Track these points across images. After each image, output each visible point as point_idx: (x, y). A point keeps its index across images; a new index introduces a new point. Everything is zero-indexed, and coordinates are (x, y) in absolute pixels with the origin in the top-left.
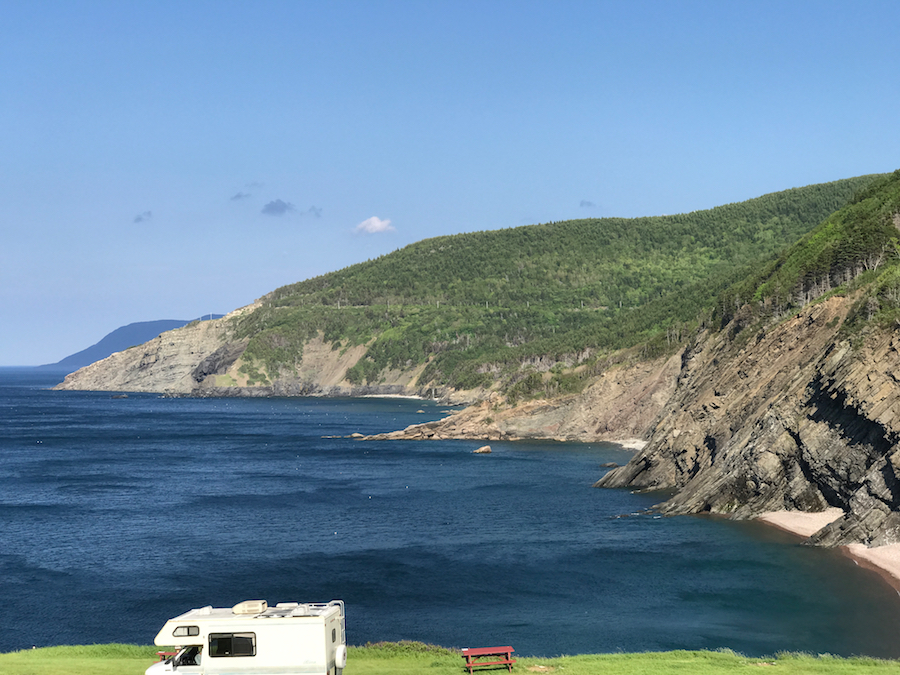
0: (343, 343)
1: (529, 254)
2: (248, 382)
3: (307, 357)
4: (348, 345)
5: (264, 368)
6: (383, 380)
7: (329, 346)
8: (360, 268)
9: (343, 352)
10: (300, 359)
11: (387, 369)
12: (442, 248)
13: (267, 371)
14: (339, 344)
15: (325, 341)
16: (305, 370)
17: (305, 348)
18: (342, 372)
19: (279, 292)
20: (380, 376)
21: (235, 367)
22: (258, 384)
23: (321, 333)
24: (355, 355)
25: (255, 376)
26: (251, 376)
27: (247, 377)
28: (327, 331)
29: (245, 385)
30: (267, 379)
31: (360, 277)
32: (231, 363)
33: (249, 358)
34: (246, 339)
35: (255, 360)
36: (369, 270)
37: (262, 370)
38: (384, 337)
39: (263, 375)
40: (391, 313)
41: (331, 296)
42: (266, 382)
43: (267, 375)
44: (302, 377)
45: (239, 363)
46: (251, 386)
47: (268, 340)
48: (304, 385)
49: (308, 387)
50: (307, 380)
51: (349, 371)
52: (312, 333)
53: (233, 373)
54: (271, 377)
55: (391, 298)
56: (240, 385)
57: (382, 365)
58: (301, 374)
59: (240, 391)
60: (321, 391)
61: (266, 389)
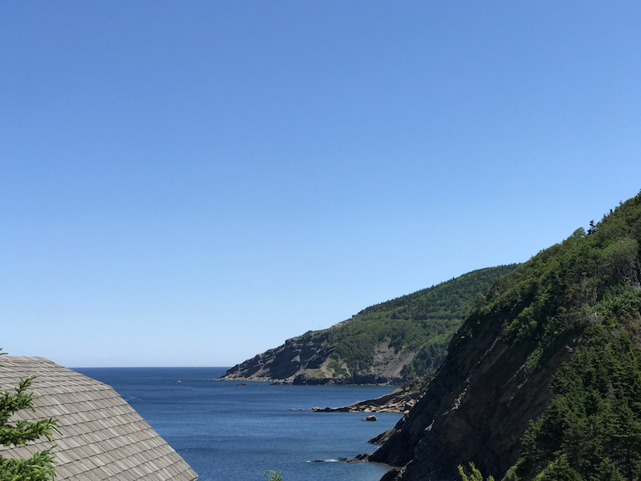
0: (403, 347)
2: (334, 375)
4: (407, 348)
5: (346, 364)
7: (392, 349)
8: (425, 292)
9: (404, 353)
10: (372, 358)
12: (484, 276)
13: (348, 367)
14: (401, 348)
15: (391, 345)
16: (375, 366)
17: (376, 350)
18: (400, 369)
19: (368, 310)
21: (325, 364)
22: (340, 376)
23: (389, 340)
26: (336, 370)
27: (333, 371)
28: (394, 338)
29: (331, 377)
30: (347, 372)
31: (423, 298)
32: (324, 361)
33: (335, 358)
34: (336, 344)
35: (339, 359)
36: (430, 293)
37: (344, 366)
38: (431, 341)
39: (345, 370)
40: (439, 325)
41: (399, 312)
42: (346, 375)
43: (347, 369)
44: (373, 371)
45: (328, 361)
46: (336, 378)
47: (350, 344)
48: (374, 376)
49: (376, 378)
50: (376, 373)
51: (405, 367)
52: (381, 339)
53: (323, 368)
54: (350, 370)
55: (442, 313)
56: (327, 377)
57: (428, 363)
58: (372, 369)
59: (328, 380)
60: (385, 382)
61: (347, 379)
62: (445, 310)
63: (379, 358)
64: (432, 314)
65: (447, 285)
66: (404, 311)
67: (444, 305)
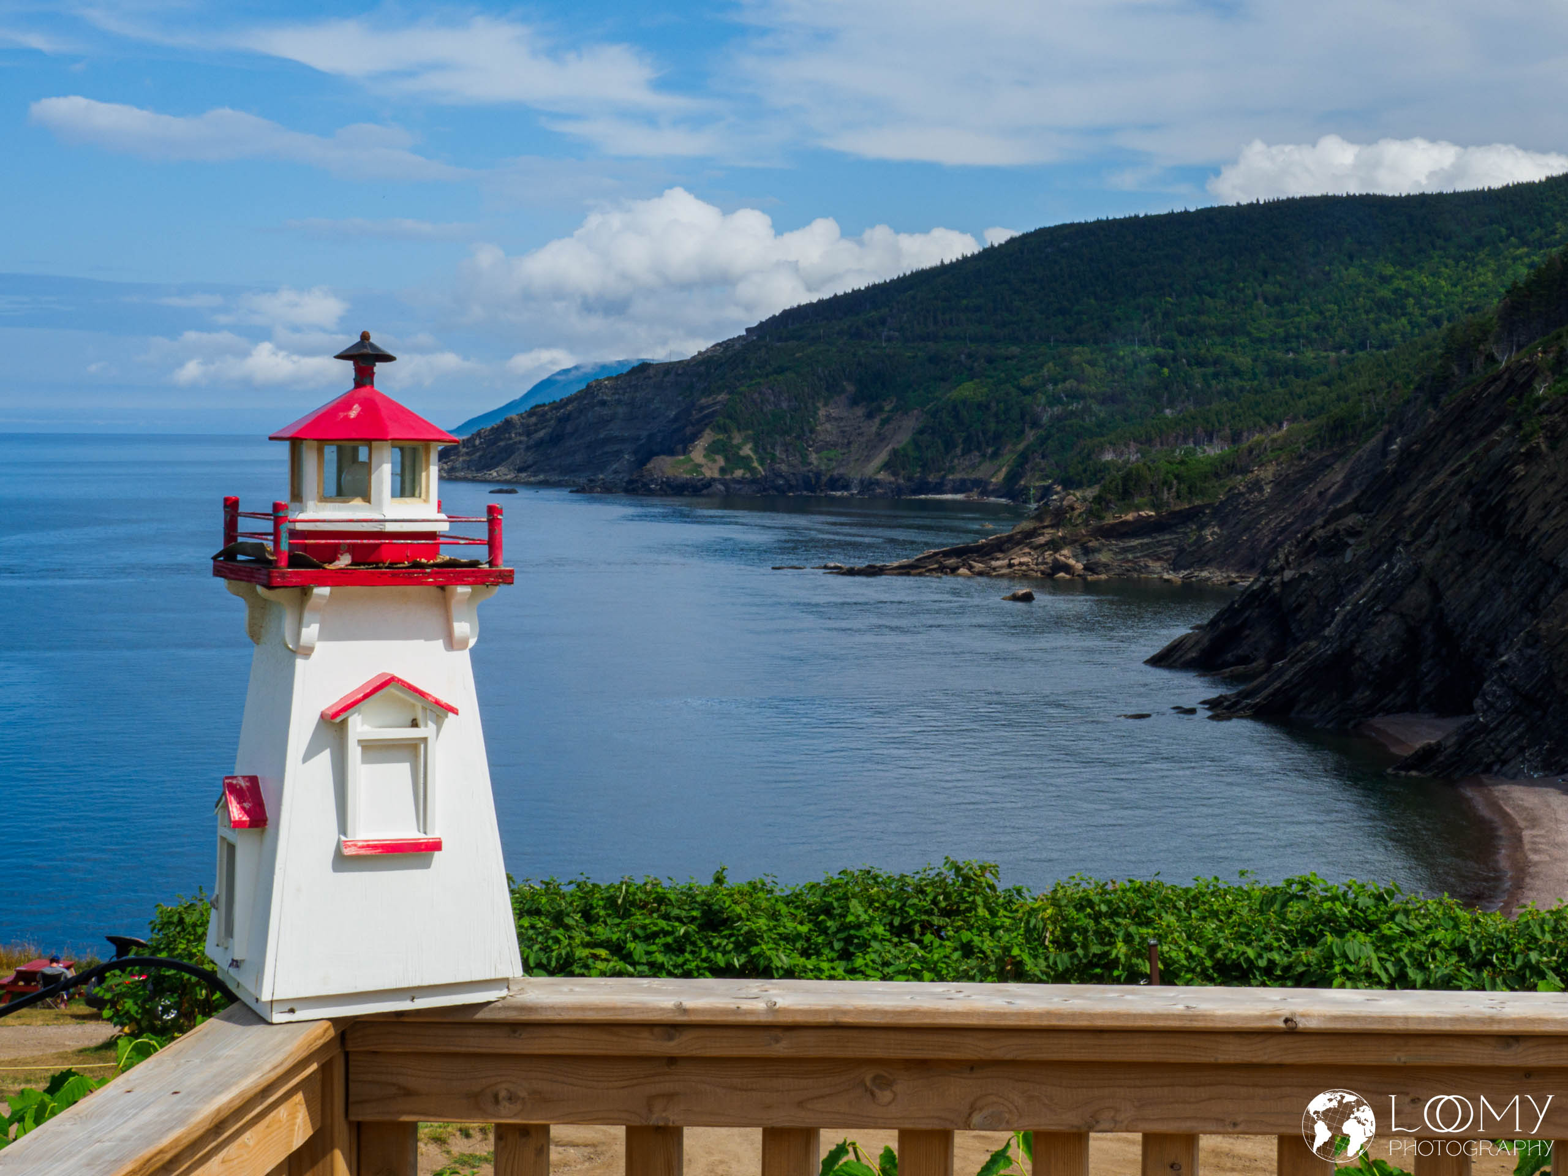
0: (886, 406)
2: (722, 470)
3: (825, 428)
4: (895, 409)
5: (749, 446)
6: (952, 470)
7: (860, 411)
9: (885, 422)
10: (812, 430)
11: (958, 450)
13: (756, 452)
14: (879, 409)
15: (855, 402)
16: (819, 450)
17: (821, 411)
18: (882, 456)
19: (788, 316)
20: (945, 462)
21: (701, 444)
22: (739, 473)
23: (850, 388)
24: (907, 427)
25: (734, 460)
26: (727, 459)
27: (721, 461)
28: (861, 383)
29: (716, 475)
30: (756, 464)
31: (924, 292)
32: (695, 436)
33: (724, 429)
34: (724, 396)
35: (734, 434)
37: (747, 450)
38: (955, 396)
39: (748, 458)
41: (870, 325)
42: (753, 470)
43: (754, 457)
44: (815, 462)
45: (708, 436)
46: (728, 477)
48: (818, 475)
49: (824, 479)
50: (823, 467)
51: (895, 453)
52: (834, 387)
53: (698, 455)
54: (762, 461)
55: (973, 329)
56: (708, 474)
57: (949, 446)
58: (813, 458)
59: (709, 483)
60: (846, 487)
61: (754, 481)
62: (982, 323)
63: (827, 430)
64: (950, 330)
65: (979, 264)
66: (883, 321)
67: (978, 308)
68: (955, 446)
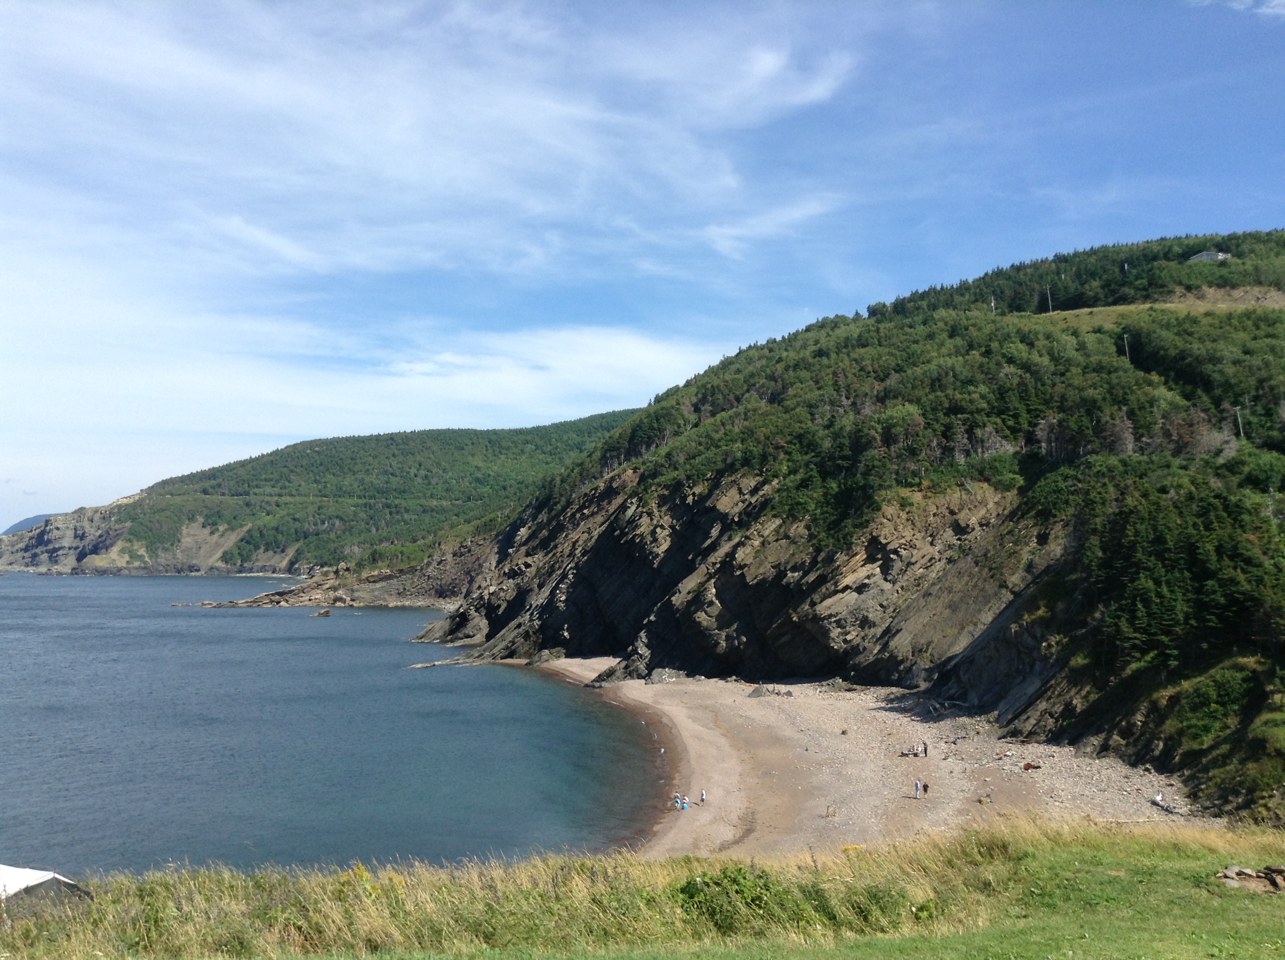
0: (221, 528)
1: (394, 455)
2: (128, 563)
3: (187, 541)
4: (226, 530)
5: (144, 549)
6: (257, 560)
7: (207, 530)
8: (242, 464)
9: (222, 535)
10: (179, 541)
11: (262, 550)
12: (317, 449)
13: (147, 552)
14: (217, 530)
15: (204, 526)
16: (183, 552)
17: (185, 531)
18: (219, 554)
19: (164, 483)
20: (254, 557)
21: (115, 549)
22: (137, 564)
23: (201, 520)
24: (232, 539)
25: (133, 556)
26: (131, 557)
27: (127, 558)
28: (207, 517)
29: (124, 565)
30: (147, 559)
31: (241, 471)
32: (112, 545)
33: (130, 541)
34: (128, 524)
35: (135, 543)
36: (250, 466)
37: (142, 552)
38: (260, 523)
39: (142, 556)
40: (267, 503)
41: (213, 488)
42: (145, 562)
43: (146, 555)
44: (181, 558)
45: (120, 545)
46: (131, 566)
47: (149, 525)
48: (182, 565)
49: (186, 567)
50: (185, 560)
51: (225, 553)
52: (192, 519)
53: (113, 555)
54: (150, 557)
55: (268, 490)
56: (119, 565)
57: (257, 547)
58: (179, 555)
59: (120, 570)
60: (198, 571)
61: (145, 568)
62: (273, 487)
64: (256, 490)
65: (271, 458)
66: (220, 485)
67: (271, 480)
68: (259, 548)
